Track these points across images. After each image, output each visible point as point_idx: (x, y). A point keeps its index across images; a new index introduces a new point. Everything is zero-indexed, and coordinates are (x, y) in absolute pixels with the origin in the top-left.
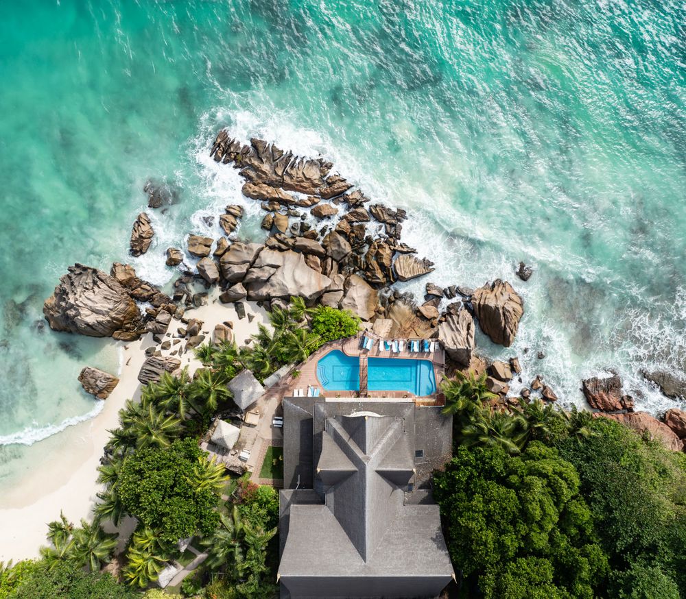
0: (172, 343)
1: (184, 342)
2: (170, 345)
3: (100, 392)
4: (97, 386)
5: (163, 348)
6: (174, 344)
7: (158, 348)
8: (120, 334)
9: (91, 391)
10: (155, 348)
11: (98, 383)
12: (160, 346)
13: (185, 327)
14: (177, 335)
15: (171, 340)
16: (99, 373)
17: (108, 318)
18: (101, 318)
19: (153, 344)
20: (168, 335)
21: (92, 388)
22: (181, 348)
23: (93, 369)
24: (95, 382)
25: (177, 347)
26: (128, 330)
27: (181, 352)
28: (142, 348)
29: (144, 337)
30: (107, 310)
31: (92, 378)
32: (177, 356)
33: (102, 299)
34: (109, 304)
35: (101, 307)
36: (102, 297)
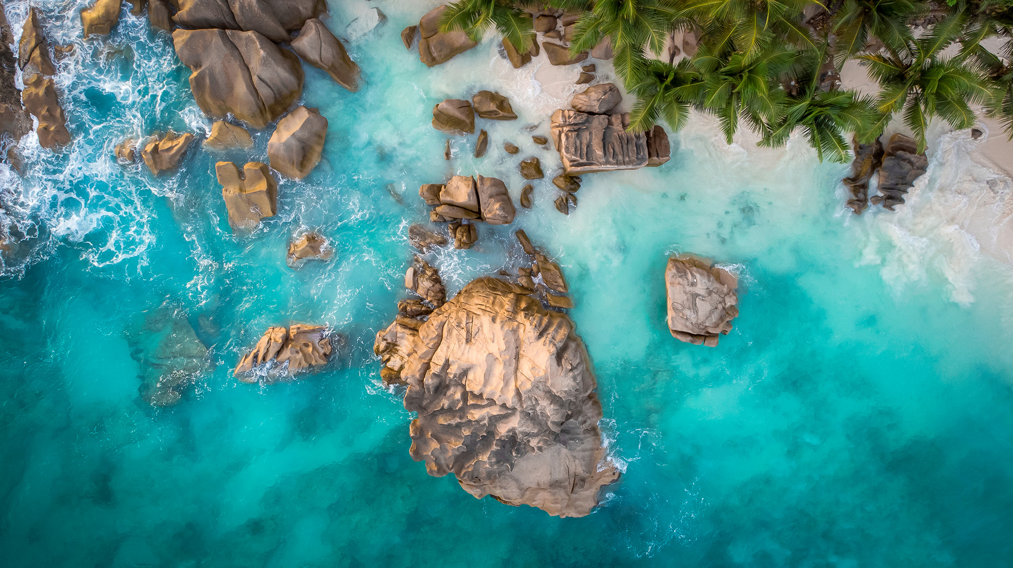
4: (709, 290)
18: (527, 332)
24: (701, 297)
30: (498, 325)
31: (694, 308)
33: (474, 347)
34: (482, 326)
35: (496, 340)
36: (470, 348)
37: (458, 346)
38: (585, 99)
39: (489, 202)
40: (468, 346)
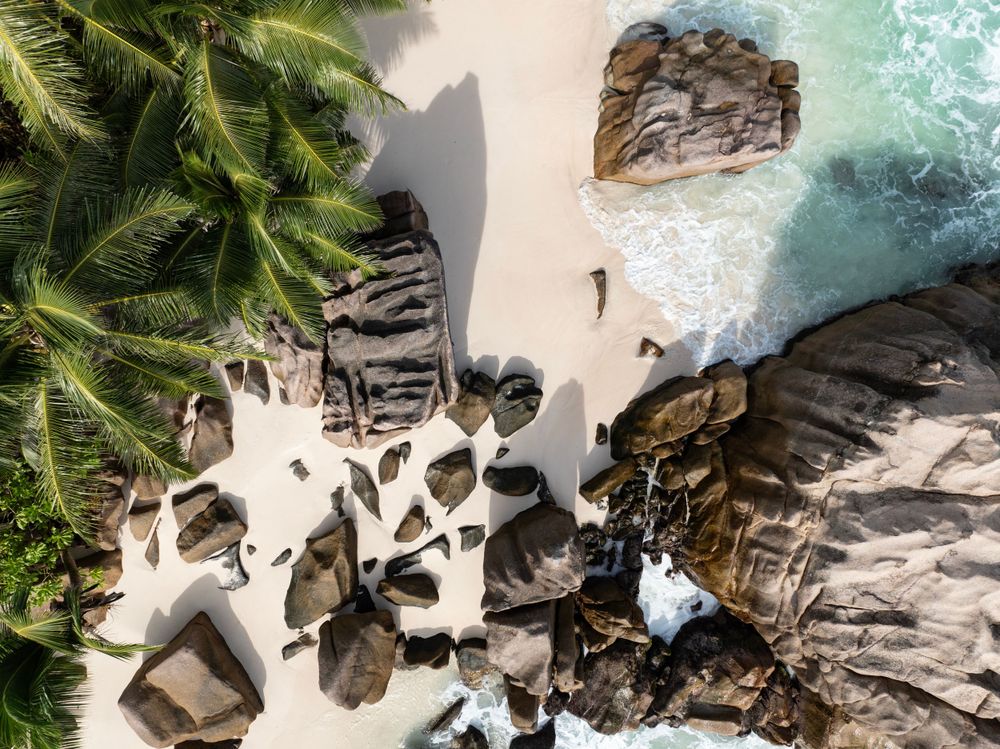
0: (433, 508)
1: (377, 543)
2: (436, 492)
3: (649, 69)
4: (679, 86)
5: (458, 460)
6: (417, 511)
7: (486, 443)
8: (714, 410)
9: (698, 48)
10: (503, 430)
11: (680, 104)
12: (484, 456)
13: (414, 619)
14: (431, 561)
15: (443, 520)
16: (703, 156)
17: (817, 490)
18: (860, 475)
19: (525, 446)
20: (470, 533)
21: (698, 60)
22: (374, 507)
23: (746, 155)
24: (698, 99)
25: (395, 498)
26: (686, 454)
27: (365, 486)
28: (573, 393)
29: (591, 451)
31: (725, 111)
32: (371, 457)
33: (925, 608)
34: (855, 586)
35: (899, 554)
36: (926, 618)
37: (926, 649)
38: (297, 382)
39: (543, 582)
40: (924, 624)
